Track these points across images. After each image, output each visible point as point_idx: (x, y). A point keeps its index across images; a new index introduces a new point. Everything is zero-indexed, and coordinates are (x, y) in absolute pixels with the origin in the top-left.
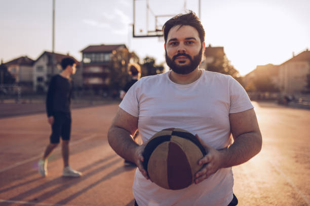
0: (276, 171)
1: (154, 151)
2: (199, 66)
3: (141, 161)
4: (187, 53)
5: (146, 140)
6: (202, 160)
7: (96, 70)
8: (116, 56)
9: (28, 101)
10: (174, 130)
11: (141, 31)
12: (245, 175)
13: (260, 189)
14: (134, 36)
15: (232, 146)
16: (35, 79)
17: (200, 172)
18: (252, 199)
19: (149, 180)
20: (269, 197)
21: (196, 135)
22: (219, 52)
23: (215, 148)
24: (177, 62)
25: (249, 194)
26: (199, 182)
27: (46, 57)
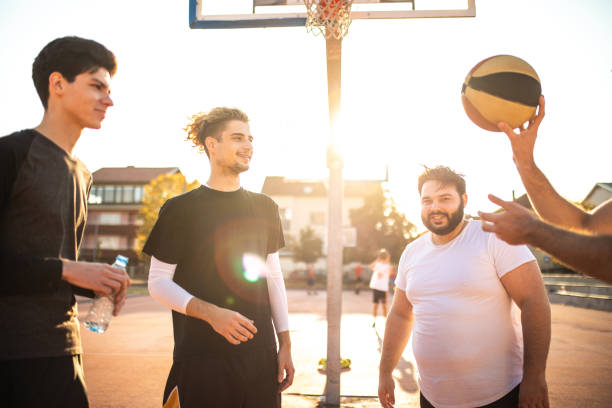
7: (112, 219)
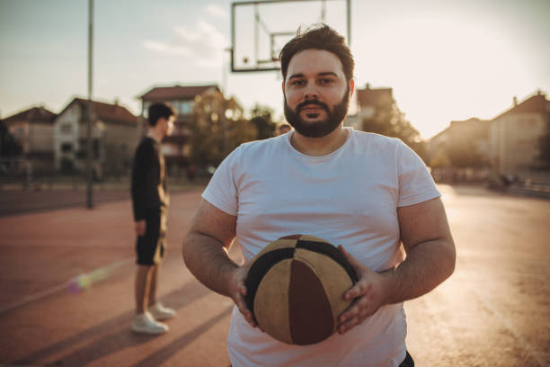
0: (485, 309)
1: (265, 277)
2: (342, 123)
3: (241, 294)
4: (321, 100)
5: (252, 257)
6: (351, 291)
8: (201, 105)
9: (45, 187)
10: (301, 239)
11: (246, 61)
12: (431, 317)
13: (457, 340)
14: (233, 70)
15: (403, 264)
16: (57, 148)
17: (348, 314)
18: (443, 359)
19: (257, 329)
20: (474, 356)
21: (340, 246)
22: (384, 99)
23: (375, 269)
24: (304, 115)
25: (439, 350)
26: (346, 331)
27: (77, 108)
